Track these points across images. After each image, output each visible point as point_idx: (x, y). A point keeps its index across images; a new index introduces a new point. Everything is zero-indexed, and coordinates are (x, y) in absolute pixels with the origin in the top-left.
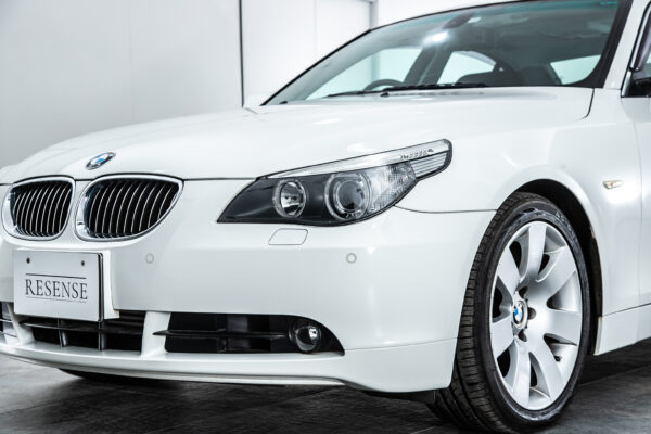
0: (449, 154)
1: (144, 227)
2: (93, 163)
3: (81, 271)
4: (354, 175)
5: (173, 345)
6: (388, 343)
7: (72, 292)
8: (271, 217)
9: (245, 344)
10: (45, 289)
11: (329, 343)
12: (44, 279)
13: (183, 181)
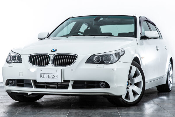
0: (124, 51)
1: (71, 63)
2: (53, 51)
3: (56, 73)
4: (110, 55)
5: (74, 87)
6: (117, 86)
7: (53, 77)
8: (93, 62)
9: (86, 87)
10: (46, 76)
11: (107, 86)
12: (46, 74)
13: (77, 55)
